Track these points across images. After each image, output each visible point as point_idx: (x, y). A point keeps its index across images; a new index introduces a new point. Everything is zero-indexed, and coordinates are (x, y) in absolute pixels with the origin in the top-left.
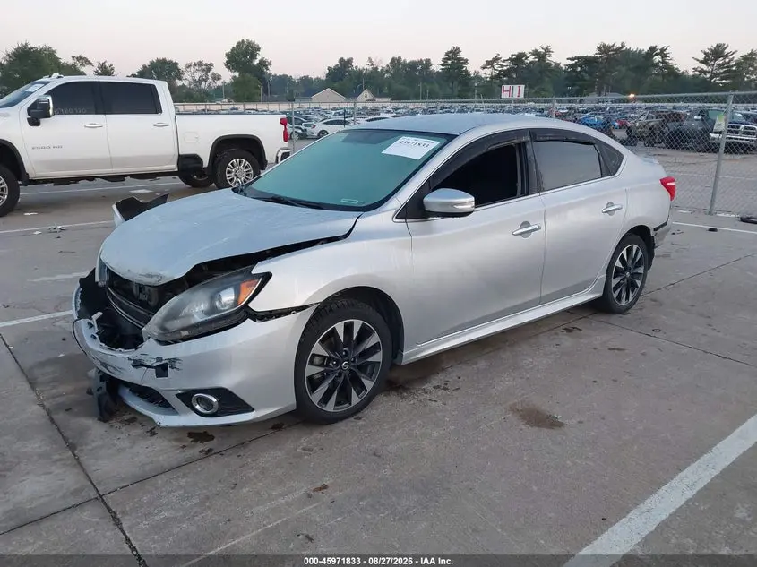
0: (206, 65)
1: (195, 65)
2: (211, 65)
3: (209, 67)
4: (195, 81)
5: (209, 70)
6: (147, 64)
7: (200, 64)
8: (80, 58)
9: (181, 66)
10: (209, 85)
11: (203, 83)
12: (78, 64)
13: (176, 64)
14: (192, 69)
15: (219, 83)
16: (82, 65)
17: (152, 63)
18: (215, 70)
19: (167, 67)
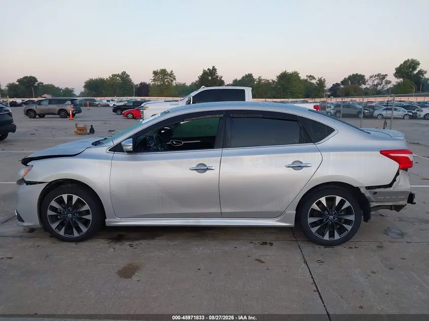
0: (382, 76)
1: (376, 76)
2: (386, 75)
3: (384, 76)
4: (374, 85)
5: (384, 78)
6: (347, 77)
7: (379, 75)
8: (310, 76)
9: (367, 77)
10: (383, 88)
11: (379, 86)
12: (309, 79)
13: (364, 76)
14: (373, 79)
15: (389, 86)
16: (311, 80)
17: (350, 77)
18: (387, 78)
19: (357, 78)
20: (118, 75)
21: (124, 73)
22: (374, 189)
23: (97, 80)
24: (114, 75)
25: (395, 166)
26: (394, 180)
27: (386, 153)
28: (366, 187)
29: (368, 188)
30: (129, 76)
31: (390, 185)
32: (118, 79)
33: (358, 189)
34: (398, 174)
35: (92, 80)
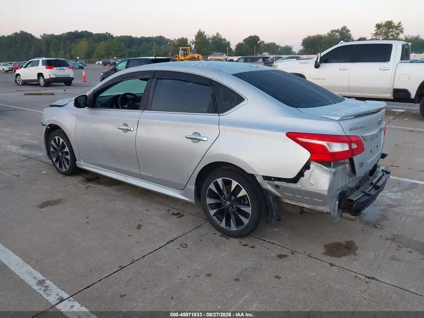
20: (337, 31)
21: (344, 28)
22: (273, 181)
23: (314, 37)
24: (332, 31)
25: (306, 155)
26: (301, 174)
27: (293, 136)
28: (263, 176)
29: (266, 178)
30: (349, 31)
31: (295, 180)
32: (337, 36)
33: (253, 177)
34: (307, 166)
35: (310, 37)
